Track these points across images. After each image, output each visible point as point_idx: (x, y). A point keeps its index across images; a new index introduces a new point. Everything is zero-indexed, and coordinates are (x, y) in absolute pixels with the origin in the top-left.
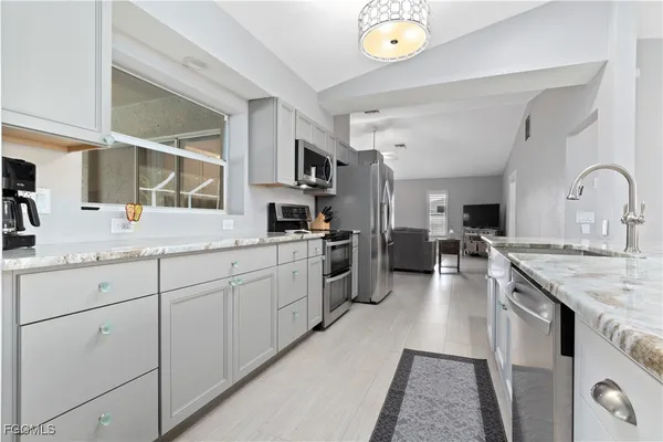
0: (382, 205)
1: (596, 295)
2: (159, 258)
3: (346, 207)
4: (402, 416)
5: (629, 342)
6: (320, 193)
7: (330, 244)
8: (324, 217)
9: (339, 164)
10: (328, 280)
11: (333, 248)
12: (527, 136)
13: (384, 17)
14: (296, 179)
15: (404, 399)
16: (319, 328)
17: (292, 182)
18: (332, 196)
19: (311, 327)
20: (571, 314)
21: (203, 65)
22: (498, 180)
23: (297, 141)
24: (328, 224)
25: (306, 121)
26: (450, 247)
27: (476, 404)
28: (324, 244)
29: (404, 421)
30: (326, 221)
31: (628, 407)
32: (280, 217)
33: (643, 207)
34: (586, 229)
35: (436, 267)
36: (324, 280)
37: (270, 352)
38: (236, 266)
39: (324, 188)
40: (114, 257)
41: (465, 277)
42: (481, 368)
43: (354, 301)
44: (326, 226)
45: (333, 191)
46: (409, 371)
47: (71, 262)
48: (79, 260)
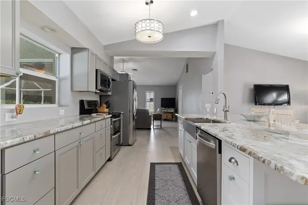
0: (133, 100)
1: (228, 137)
2: (54, 134)
3: (115, 100)
4: (156, 188)
5: (239, 147)
6: (103, 94)
7: (114, 120)
8: (106, 106)
9: (113, 80)
10: (113, 137)
11: (115, 121)
12: (187, 72)
13: (148, 28)
14: (96, 88)
15: (156, 181)
16: (110, 160)
17: (94, 90)
18: (109, 96)
19: (107, 160)
20: (221, 141)
21: (53, 30)
22: (174, 87)
23: (97, 70)
24: (108, 109)
25: (101, 60)
26: (157, 117)
27: (180, 179)
28: (111, 120)
29: (158, 189)
30: (107, 108)
31: (236, 162)
32: (86, 107)
33: (229, 107)
34: (208, 110)
35: (152, 127)
36: (111, 137)
37: (93, 174)
38: (82, 134)
39: (106, 92)
40: (41, 136)
41: (164, 130)
42: (180, 166)
43: (121, 145)
44: (107, 110)
45: (110, 93)
46: (155, 171)
47: (26, 140)
48: (28, 139)
